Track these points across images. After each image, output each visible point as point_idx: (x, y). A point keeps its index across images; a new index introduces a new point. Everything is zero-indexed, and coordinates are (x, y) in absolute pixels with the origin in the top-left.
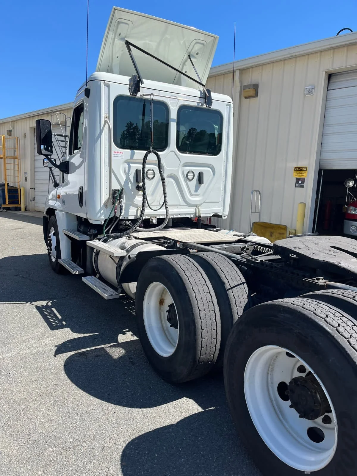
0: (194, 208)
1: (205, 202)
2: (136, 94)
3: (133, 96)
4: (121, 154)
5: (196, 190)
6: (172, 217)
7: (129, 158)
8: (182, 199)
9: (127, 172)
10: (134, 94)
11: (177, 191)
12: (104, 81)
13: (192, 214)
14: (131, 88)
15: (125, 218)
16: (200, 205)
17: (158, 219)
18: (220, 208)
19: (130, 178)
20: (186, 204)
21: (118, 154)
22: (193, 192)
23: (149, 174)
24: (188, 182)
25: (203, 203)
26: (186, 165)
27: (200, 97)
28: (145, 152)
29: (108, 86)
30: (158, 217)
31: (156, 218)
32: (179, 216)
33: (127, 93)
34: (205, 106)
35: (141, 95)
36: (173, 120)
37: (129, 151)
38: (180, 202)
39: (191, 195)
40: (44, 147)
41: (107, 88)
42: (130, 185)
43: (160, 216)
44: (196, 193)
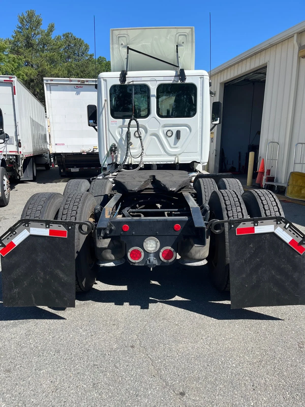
0: (174, 157)
1: (183, 152)
2: (124, 83)
3: (123, 84)
4: (116, 122)
5: (175, 144)
6: (156, 163)
7: (122, 125)
8: (164, 151)
9: (121, 134)
10: (123, 83)
11: (159, 145)
12: (103, 78)
13: (173, 161)
14: (121, 79)
15: (121, 163)
16: (179, 154)
17: (144, 164)
18: (198, 157)
19: (123, 137)
20: (167, 154)
21: (114, 122)
22: (172, 146)
23: (136, 134)
24: (168, 138)
25: (182, 153)
26: (165, 126)
27: (175, 76)
28: (129, 120)
29: (105, 81)
30: (145, 163)
31: (143, 164)
32: (162, 163)
33: (119, 83)
34: (179, 82)
35: (128, 83)
36: (154, 96)
37: (121, 120)
38: (162, 153)
39: (171, 147)
40: (93, 121)
41: (105, 82)
42: (123, 142)
43: (146, 162)
44: (175, 146)
